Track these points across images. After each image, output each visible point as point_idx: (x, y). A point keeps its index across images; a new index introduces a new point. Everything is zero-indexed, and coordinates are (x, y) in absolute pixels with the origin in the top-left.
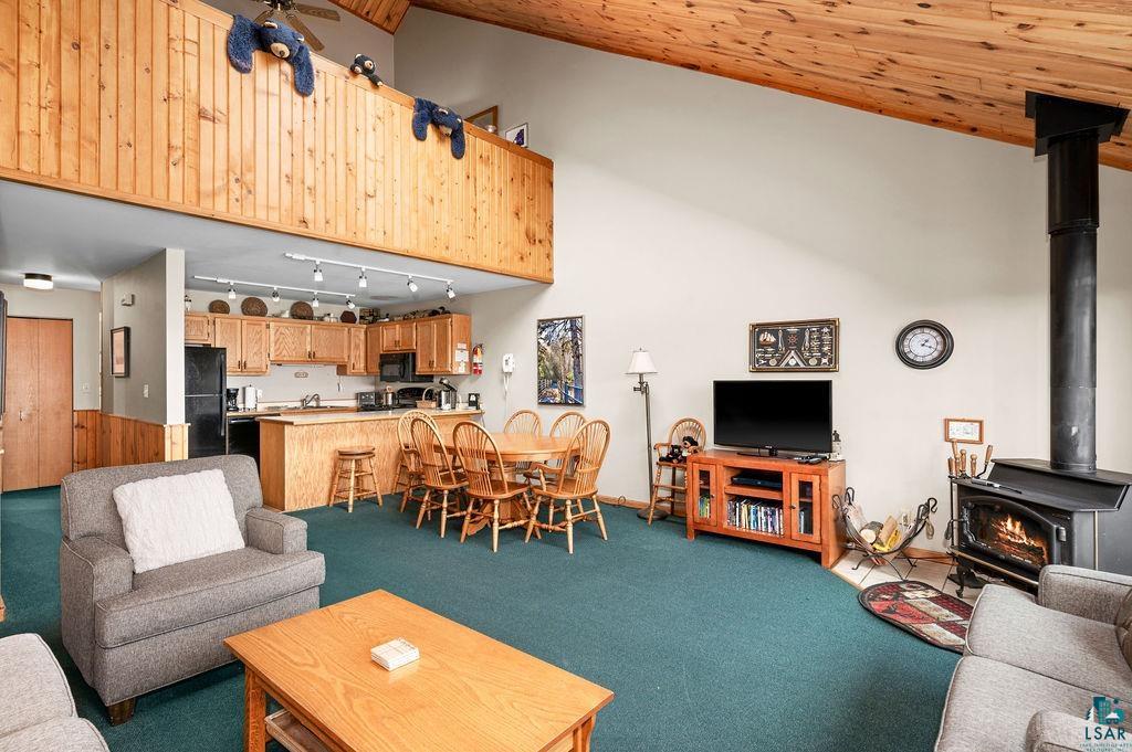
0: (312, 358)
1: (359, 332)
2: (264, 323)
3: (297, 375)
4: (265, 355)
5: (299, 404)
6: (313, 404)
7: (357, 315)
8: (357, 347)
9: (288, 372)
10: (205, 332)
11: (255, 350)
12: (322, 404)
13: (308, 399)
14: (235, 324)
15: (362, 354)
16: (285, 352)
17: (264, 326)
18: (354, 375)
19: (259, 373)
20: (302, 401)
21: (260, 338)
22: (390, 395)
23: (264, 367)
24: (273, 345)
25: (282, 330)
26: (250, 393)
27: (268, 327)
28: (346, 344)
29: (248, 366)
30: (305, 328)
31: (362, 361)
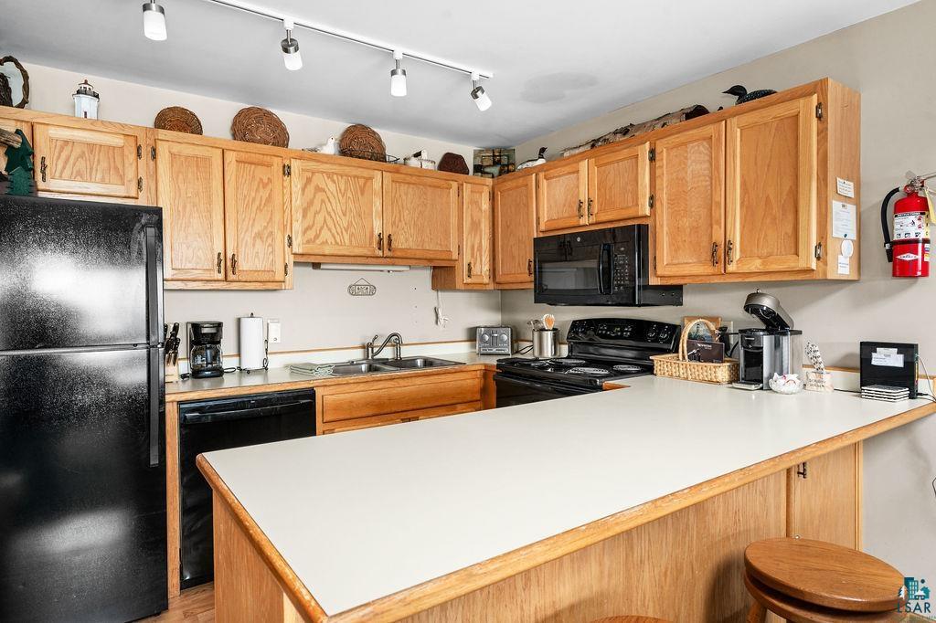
0: (386, 252)
1: (476, 195)
2: (277, 161)
3: (353, 290)
4: (280, 240)
5: (358, 355)
6: (388, 353)
7: (470, 164)
8: (475, 226)
9: (334, 281)
10: (130, 174)
11: (257, 228)
12: (406, 353)
13: (379, 343)
14: (207, 160)
15: (486, 244)
16: (326, 235)
17: (277, 169)
18: (469, 289)
19: (269, 285)
20: (366, 347)
21: (269, 199)
22: (548, 336)
23: (280, 268)
24: (299, 216)
25: (319, 180)
26: (252, 330)
27: (287, 171)
28: (454, 220)
29: (243, 265)
30: (371, 178)
31: (486, 258)
